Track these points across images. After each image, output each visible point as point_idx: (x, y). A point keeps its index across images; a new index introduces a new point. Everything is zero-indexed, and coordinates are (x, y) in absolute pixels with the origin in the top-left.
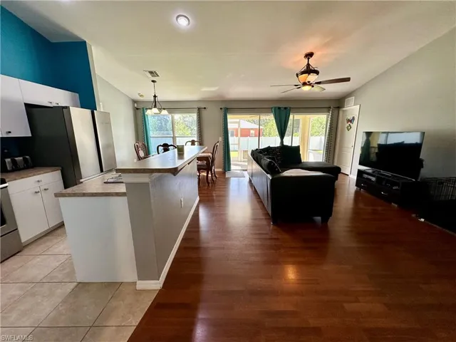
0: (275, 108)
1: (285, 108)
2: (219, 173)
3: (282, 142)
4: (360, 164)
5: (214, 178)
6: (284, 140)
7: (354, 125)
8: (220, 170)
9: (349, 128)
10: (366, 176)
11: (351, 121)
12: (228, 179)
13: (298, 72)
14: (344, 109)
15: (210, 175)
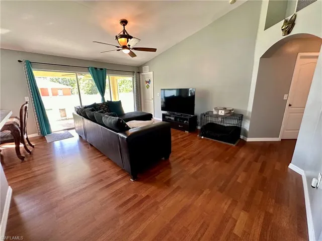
0: (92, 67)
1: (101, 69)
2: (35, 139)
3: (103, 99)
4: (162, 110)
5: (29, 147)
6: (105, 97)
7: (151, 84)
8: (36, 135)
9: (148, 87)
10: (167, 117)
11: (149, 82)
12: (51, 143)
13: (117, 35)
14: (143, 74)
15: (21, 145)
